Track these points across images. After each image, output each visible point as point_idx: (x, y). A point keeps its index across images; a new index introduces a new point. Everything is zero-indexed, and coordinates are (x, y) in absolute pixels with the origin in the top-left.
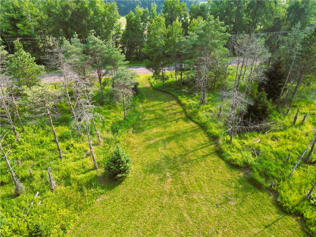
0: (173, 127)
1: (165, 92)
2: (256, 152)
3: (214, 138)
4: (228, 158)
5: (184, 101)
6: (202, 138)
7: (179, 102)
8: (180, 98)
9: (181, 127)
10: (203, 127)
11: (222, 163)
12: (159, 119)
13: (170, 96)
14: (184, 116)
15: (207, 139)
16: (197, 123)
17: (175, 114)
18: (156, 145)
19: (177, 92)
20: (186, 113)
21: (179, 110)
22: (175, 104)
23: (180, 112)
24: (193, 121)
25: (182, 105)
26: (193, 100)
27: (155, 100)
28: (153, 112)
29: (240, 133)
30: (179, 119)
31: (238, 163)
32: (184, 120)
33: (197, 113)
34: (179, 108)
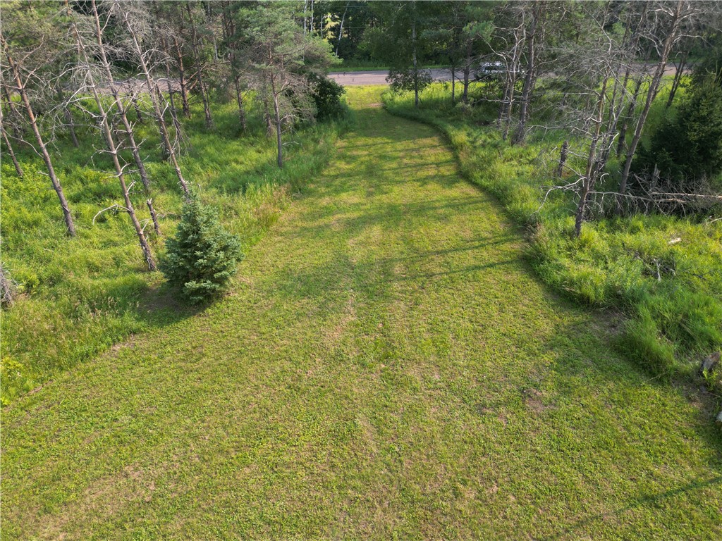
3: (522, 225)
4: (557, 276)
5: (460, 136)
6: (488, 221)
7: (447, 140)
8: (452, 130)
10: (498, 197)
11: (535, 289)
13: (425, 128)
14: (448, 171)
15: (500, 228)
16: (483, 189)
17: (425, 165)
20: (459, 164)
22: (433, 147)
23: (443, 163)
24: (475, 184)
25: (454, 148)
29: (612, 216)
30: (430, 178)
31: (589, 291)
32: (449, 182)
33: (489, 163)
34: (443, 155)
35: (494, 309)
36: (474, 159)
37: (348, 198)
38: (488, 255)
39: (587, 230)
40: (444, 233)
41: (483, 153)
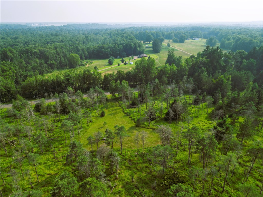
0: (115, 108)
1: (115, 100)
2: (131, 111)
3: (123, 109)
5: (120, 102)
6: (121, 109)
11: (123, 113)
12: (112, 106)
14: (119, 106)
18: (110, 111)
23: (118, 105)
27: (112, 102)
28: (111, 105)
29: (129, 108)
32: (119, 107)
33: (122, 105)
34: (118, 104)
35: (121, 114)
37: (111, 109)
40: (118, 111)
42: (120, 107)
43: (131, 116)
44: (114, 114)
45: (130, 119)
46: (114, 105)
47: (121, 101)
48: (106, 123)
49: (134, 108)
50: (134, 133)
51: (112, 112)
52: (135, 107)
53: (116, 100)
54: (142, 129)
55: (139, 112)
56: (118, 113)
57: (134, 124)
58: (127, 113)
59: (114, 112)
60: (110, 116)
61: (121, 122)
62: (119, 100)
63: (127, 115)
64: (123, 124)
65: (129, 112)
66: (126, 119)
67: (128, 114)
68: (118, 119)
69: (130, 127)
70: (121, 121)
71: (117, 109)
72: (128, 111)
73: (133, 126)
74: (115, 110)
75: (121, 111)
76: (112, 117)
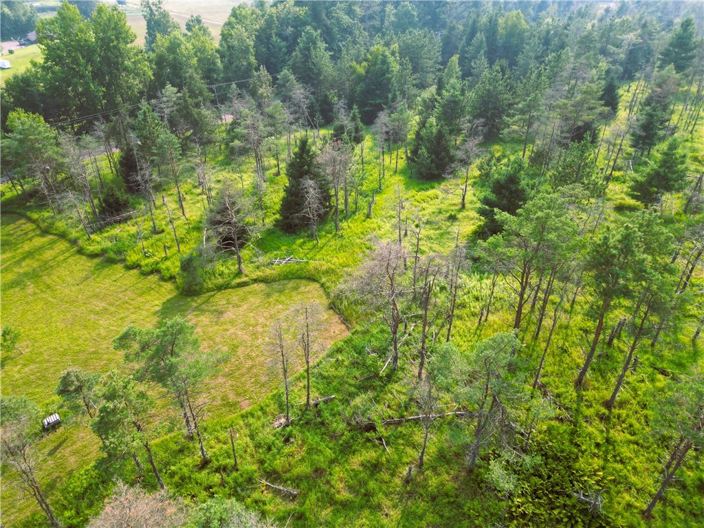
0: (27, 247)
2: (116, 238)
3: (74, 242)
4: (88, 252)
5: (35, 216)
6: (62, 245)
7: (30, 220)
8: (29, 213)
9: (36, 244)
10: (63, 236)
11: (84, 258)
13: (15, 215)
14: (39, 232)
15: (68, 245)
16: (55, 235)
17: (26, 234)
19: (24, 209)
20: (41, 228)
21: (31, 228)
22: (24, 224)
23: (33, 230)
24: (51, 234)
25: (34, 221)
26: (48, 212)
30: (33, 237)
31: (97, 252)
32: (42, 236)
33: (53, 224)
34: (30, 226)
35: (74, 267)
36: (46, 224)
38: (67, 254)
39: (93, 236)
40: (48, 254)
41: (49, 221)
42: (51, 237)
43: (133, 257)
44: (34, 275)
45: (135, 271)
46: (11, 238)
47: (41, 206)
48: (16, 337)
49: (125, 220)
50: (198, 330)
51: (15, 270)
52: (130, 218)
53: (15, 213)
54: (219, 295)
55: (156, 231)
56: (51, 263)
57: (167, 291)
58: (104, 251)
59: (28, 265)
60: (17, 289)
61: (95, 301)
62: (29, 209)
63: (107, 259)
64: (112, 304)
65: (108, 244)
66: (114, 278)
67: (112, 255)
68: (67, 291)
69: (157, 308)
70: (96, 296)
71: (40, 249)
72: (100, 241)
73: (169, 297)
74: (30, 254)
75: (63, 252)
76: (35, 294)
